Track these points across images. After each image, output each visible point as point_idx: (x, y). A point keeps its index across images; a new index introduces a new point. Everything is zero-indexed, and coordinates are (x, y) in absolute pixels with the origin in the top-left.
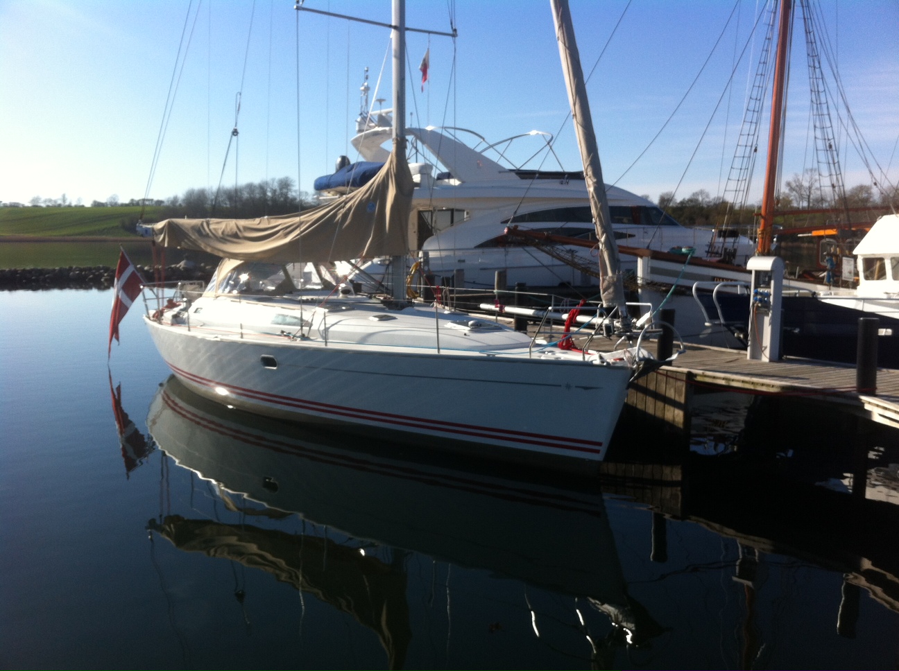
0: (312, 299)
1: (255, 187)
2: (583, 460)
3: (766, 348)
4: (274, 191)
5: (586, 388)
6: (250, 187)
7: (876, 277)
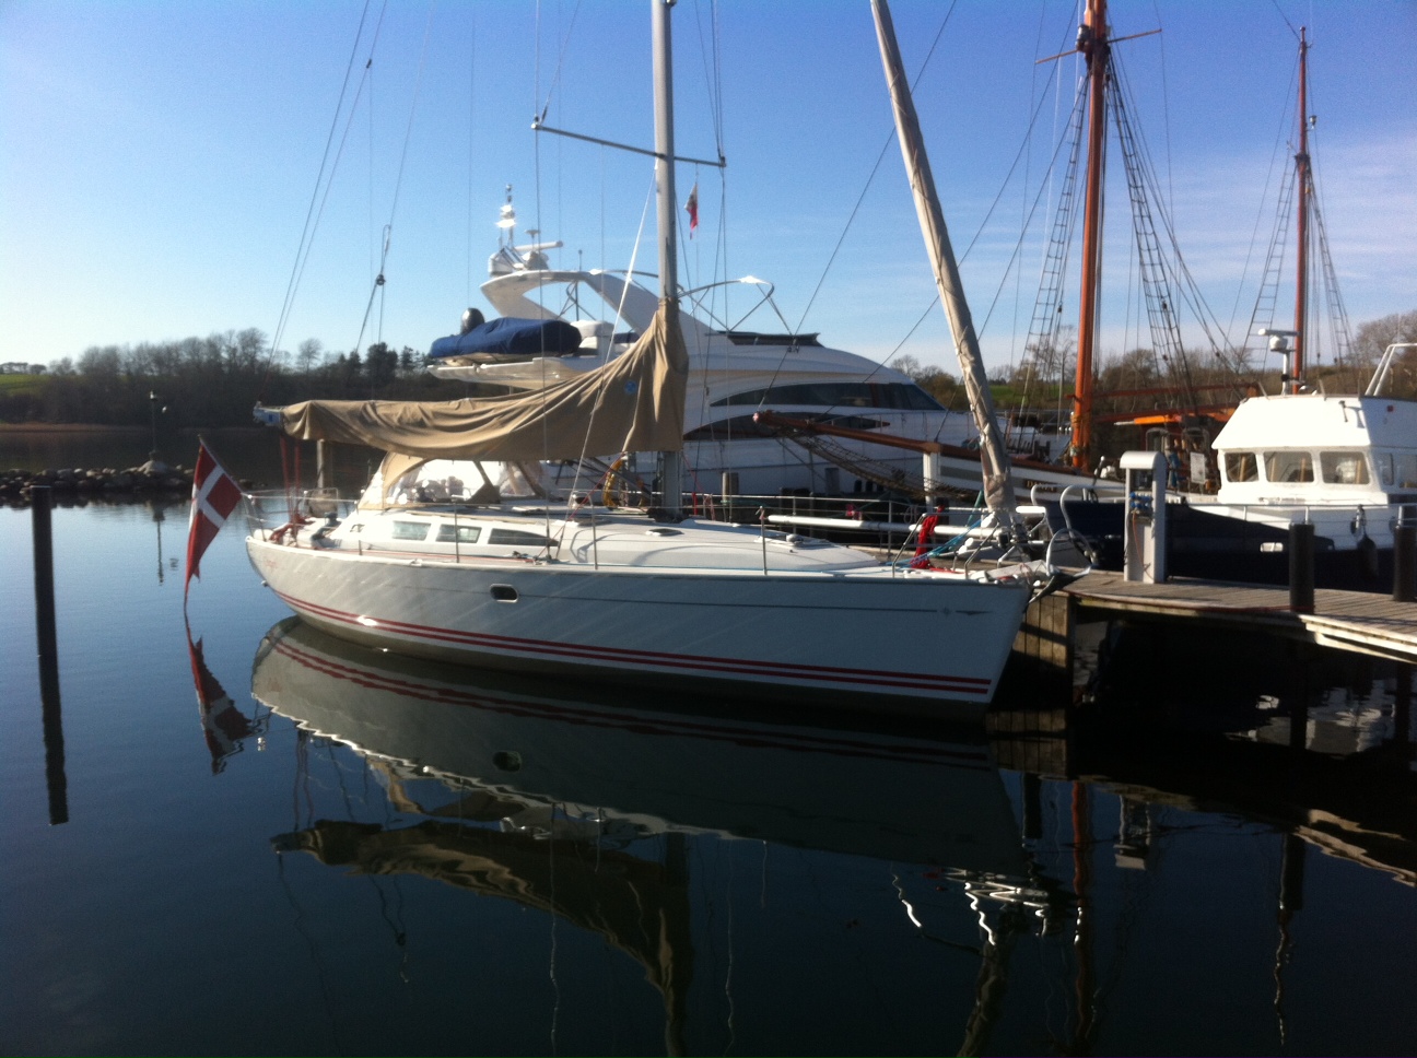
0: (539, 510)
1: (200, 343)
2: (965, 703)
3: (1149, 566)
4: (233, 351)
5: (970, 613)
6: (193, 344)
7: (1241, 477)
